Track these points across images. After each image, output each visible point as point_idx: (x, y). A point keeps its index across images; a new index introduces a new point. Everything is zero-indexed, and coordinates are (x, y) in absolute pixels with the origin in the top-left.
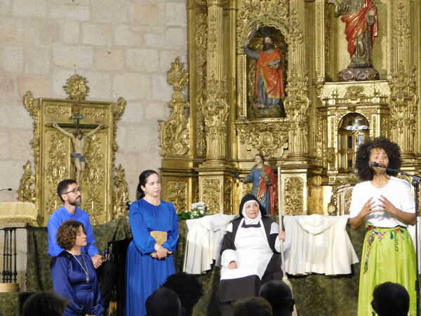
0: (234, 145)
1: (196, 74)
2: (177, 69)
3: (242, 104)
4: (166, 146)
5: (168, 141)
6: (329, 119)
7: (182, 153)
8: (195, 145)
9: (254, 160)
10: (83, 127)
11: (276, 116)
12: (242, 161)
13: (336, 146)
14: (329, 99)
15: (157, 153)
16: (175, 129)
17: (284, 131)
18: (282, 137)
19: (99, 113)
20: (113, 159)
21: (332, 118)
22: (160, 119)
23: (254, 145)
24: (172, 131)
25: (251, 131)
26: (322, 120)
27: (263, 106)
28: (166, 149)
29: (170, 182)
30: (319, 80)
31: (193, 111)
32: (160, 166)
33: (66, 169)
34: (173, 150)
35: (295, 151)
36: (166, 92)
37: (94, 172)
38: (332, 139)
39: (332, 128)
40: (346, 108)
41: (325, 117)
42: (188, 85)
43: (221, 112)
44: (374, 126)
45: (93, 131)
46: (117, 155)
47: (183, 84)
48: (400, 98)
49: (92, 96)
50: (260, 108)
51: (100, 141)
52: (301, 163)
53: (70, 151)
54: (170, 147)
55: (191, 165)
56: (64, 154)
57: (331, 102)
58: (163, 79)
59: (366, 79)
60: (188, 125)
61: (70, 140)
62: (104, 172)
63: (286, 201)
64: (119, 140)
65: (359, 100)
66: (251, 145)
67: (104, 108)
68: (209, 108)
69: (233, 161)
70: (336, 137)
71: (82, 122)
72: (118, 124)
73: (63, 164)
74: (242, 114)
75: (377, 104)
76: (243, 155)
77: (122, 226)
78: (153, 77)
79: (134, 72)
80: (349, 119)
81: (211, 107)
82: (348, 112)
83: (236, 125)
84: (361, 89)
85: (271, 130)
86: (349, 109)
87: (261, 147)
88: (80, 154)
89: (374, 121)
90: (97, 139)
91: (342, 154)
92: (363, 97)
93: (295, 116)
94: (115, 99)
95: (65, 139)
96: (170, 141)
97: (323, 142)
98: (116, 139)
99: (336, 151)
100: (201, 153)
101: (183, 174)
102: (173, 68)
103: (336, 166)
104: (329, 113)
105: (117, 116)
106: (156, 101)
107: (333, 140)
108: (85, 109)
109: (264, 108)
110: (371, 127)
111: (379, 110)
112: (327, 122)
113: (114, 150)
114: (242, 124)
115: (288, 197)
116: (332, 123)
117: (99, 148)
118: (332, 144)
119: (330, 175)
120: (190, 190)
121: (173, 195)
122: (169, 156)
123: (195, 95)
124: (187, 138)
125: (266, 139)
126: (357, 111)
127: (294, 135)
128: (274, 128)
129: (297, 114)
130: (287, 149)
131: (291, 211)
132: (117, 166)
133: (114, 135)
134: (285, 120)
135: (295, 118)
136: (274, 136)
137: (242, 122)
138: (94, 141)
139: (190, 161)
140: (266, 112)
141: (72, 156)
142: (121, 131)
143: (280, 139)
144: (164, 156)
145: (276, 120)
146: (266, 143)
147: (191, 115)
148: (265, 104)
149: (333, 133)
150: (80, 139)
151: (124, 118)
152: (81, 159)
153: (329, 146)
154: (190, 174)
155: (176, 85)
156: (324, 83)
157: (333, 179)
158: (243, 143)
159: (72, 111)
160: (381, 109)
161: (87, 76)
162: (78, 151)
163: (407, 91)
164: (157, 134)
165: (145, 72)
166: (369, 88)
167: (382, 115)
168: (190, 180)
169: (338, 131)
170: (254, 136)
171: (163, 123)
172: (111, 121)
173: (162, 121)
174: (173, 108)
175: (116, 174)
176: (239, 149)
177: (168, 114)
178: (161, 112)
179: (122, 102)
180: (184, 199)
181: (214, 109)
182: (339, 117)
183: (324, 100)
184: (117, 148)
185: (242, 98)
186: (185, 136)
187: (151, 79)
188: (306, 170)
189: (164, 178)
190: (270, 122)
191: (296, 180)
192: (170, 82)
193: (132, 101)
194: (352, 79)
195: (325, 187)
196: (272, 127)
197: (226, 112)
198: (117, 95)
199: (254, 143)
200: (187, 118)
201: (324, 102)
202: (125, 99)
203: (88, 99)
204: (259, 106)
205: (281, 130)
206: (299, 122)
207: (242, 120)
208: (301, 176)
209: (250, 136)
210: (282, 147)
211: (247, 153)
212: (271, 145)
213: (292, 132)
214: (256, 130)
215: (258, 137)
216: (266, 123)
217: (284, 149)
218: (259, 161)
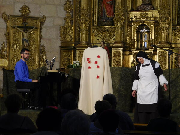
0: (92, 37)
1: (76, 6)
2: (68, 4)
3: (96, 19)
4: (63, 37)
5: (64, 35)
6: (133, 26)
7: (70, 40)
8: (75, 37)
9: (100, 44)
10: (27, 27)
11: (111, 25)
12: (95, 44)
13: (135, 38)
14: (133, 18)
15: (59, 40)
16: (67, 29)
17: (113, 31)
18: (112, 34)
19: (34, 22)
20: (40, 42)
22: (61, 25)
23: (100, 37)
24: (65, 30)
25: (99, 31)
26: (130, 27)
27: (105, 21)
28: (63, 38)
29: (64, 52)
30: (129, 10)
31: (74, 22)
32: (60, 45)
33: (20, 46)
34: (66, 38)
35: (118, 40)
36: (63, 14)
37: (32, 47)
38: (134, 35)
39: (134, 30)
40: (140, 22)
41: (131, 26)
42: (73, 11)
43: (87, 23)
44: (152, 30)
45: (32, 30)
46: (42, 40)
47: (70, 10)
48: (163, 18)
49: (32, 14)
50: (103, 21)
51: (35, 34)
52: (120, 45)
53: (21, 38)
54: (65, 37)
55: (73, 45)
56: (19, 39)
57: (134, 19)
58: (62, 8)
59: (149, 10)
60: (73, 28)
61: (22, 33)
62: (36, 47)
63: (113, 61)
64: (43, 34)
65: (145, 19)
67: (37, 20)
68: (82, 21)
69: (91, 44)
70: (136, 35)
71: (27, 26)
72: (42, 27)
73: (19, 43)
74: (96, 24)
75: (153, 21)
76: (96, 41)
77: (44, 70)
78: (58, 7)
79: (50, 5)
80: (141, 27)
81: (83, 20)
82: (141, 24)
83: (93, 28)
84: (147, 14)
85: (108, 31)
86: (141, 22)
87: (103, 38)
88: (26, 39)
89: (152, 28)
90: (34, 33)
91: (138, 42)
92: (148, 17)
93: (118, 25)
94: (41, 16)
95: (20, 32)
96: (65, 35)
97: (130, 36)
98: (42, 33)
99: (135, 40)
100: (78, 40)
101: (70, 49)
102: (66, 3)
103: (135, 47)
104: (133, 24)
105: (42, 23)
106: (59, 17)
107: (134, 36)
108: (28, 20)
109: (105, 22)
110: (151, 30)
112: (132, 28)
113: (41, 37)
115: (114, 59)
116: (134, 28)
117: (34, 37)
118: (134, 37)
119: (133, 50)
120: (73, 56)
121: (66, 57)
122: (64, 41)
123: (76, 15)
124: (72, 33)
125: (106, 35)
126: (145, 24)
127: (118, 33)
129: (119, 24)
130: (115, 39)
131: (116, 65)
132: (42, 45)
133: (41, 32)
134: (114, 27)
135: (118, 26)
136: (109, 34)
137: (95, 27)
138: (32, 34)
139: (73, 43)
140: (106, 23)
141: (22, 40)
142: (44, 30)
144: (62, 41)
145: (110, 26)
146: (105, 36)
147: (74, 24)
148: (106, 20)
149: (134, 33)
150: (26, 33)
151: (45, 24)
152: (27, 41)
153: (132, 38)
154: (73, 49)
155: (68, 10)
156: (131, 11)
157: (134, 52)
158: (96, 36)
159: (23, 21)
160: (155, 23)
161: (30, 6)
162: (25, 38)
163: (166, 15)
164: (59, 32)
165: (54, 5)
166: (150, 14)
167: (155, 26)
168: (73, 52)
169: (136, 32)
171: (62, 27)
172: (39, 25)
173: (61, 26)
174: (66, 20)
175: (41, 48)
176: (94, 39)
177: (64, 23)
178: (61, 22)
179: (44, 17)
180: (70, 59)
181: (84, 21)
182: (137, 26)
183: (130, 18)
184: (42, 37)
185: (96, 17)
186: (71, 33)
187: (57, 8)
188: (122, 48)
189: (62, 50)
190: (107, 28)
191: (118, 52)
192: (65, 9)
193: (49, 17)
194: (143, 10)
195: (130, 56)
196: (108, 29)
197: (89, 22)
198: (42, 14)
199: (100, 36)
200: (72, 25)
201: (131, 19)
202: (46, 16)
203: (30, 15)
204: (103, 20)
205: (112, 31)
206: (120, 28)
207: (95, 26)
208: (120, 50)
209: (99, 33)
210: (112, 38)
211: (98, 40)
212: (108, 37)
213: (117, 32)
214: (101, 31)
215: (102, 34)
216: (106, 28)
217: (113, 39)
218: (102, 44)
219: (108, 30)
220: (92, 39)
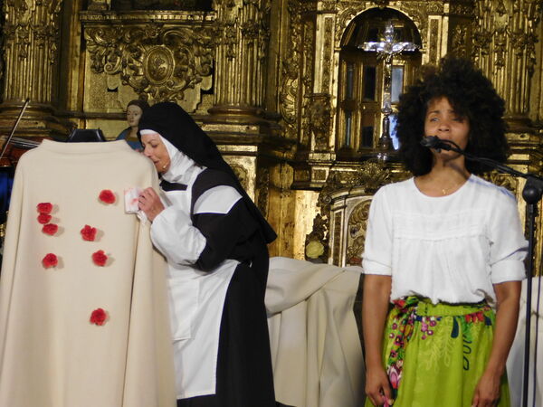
0: (75, 74)
6: (320, 20)
9: (123, 116)
11: (188, 9)
12: (94, 117)
13: (334, 89)
17: (205, 46)
18: (197, 61)
21: (329, 20)
23: (125, 78)
25: (120, 41)
26: (302, 22)
35: (231, 97)
38: (326, 72)
39: (327, 44)
41: (311, 17)
44: (433, 45)
52: (243, 129)
66: (118, 77)
69: (73, 116)
70: (336, 69)
76: (96, 102)
80: (369, 24)
82: (369, 6)
83: (83, 23)
85: (172, 41)
87: (144, 84)
89: (435, 32)
91: (348, 115)
93: (235, 10)
97: (302, 80)
99: (334, 103)
103: (332, 143)
104: (320, 6)
107: (328, 75)
110: (426, 48)
111: (447, 5)
112: (315, 29)
114: (96, 22)
116: (328, 30)
118: (325, 85)
119: (316, 163)
125: (158, 63)
126: (391, 5)
127: (230, 56)
128: (181, 38)
130: (211, 92)
134: (209, 18)
135: (233, 13)
136: (178, 58)
137: (98, 17)
143: (193, 68)
145: (185, 16)
146: (156, 75)
149: (327, 58)
153: (317, 89)
157: (322, 174)
158: (97, 69)
160: (451, 3)
167: (454, 20)
169: (341, 53)
170: (127, 56)
176: (88, 85)
182: (346, 16)
188: (253, 149)
190: (169, 22)
195: (299, 193)
196: (175, 33)
199: (127, 72)
205: (196, 42)
206: (245, 25)
207: (97, 12)
208: (242, 161)
209: (118, 54)
210: (198, 86)
211: (108, 96)
212: (171, 80)
213: (226, 48)
214: (133, 39)
215: (137, 58)
216: (160, 24)
217: (203, 92)
218: (137, 118)
219: (170, 37)
220: (75, 85)
